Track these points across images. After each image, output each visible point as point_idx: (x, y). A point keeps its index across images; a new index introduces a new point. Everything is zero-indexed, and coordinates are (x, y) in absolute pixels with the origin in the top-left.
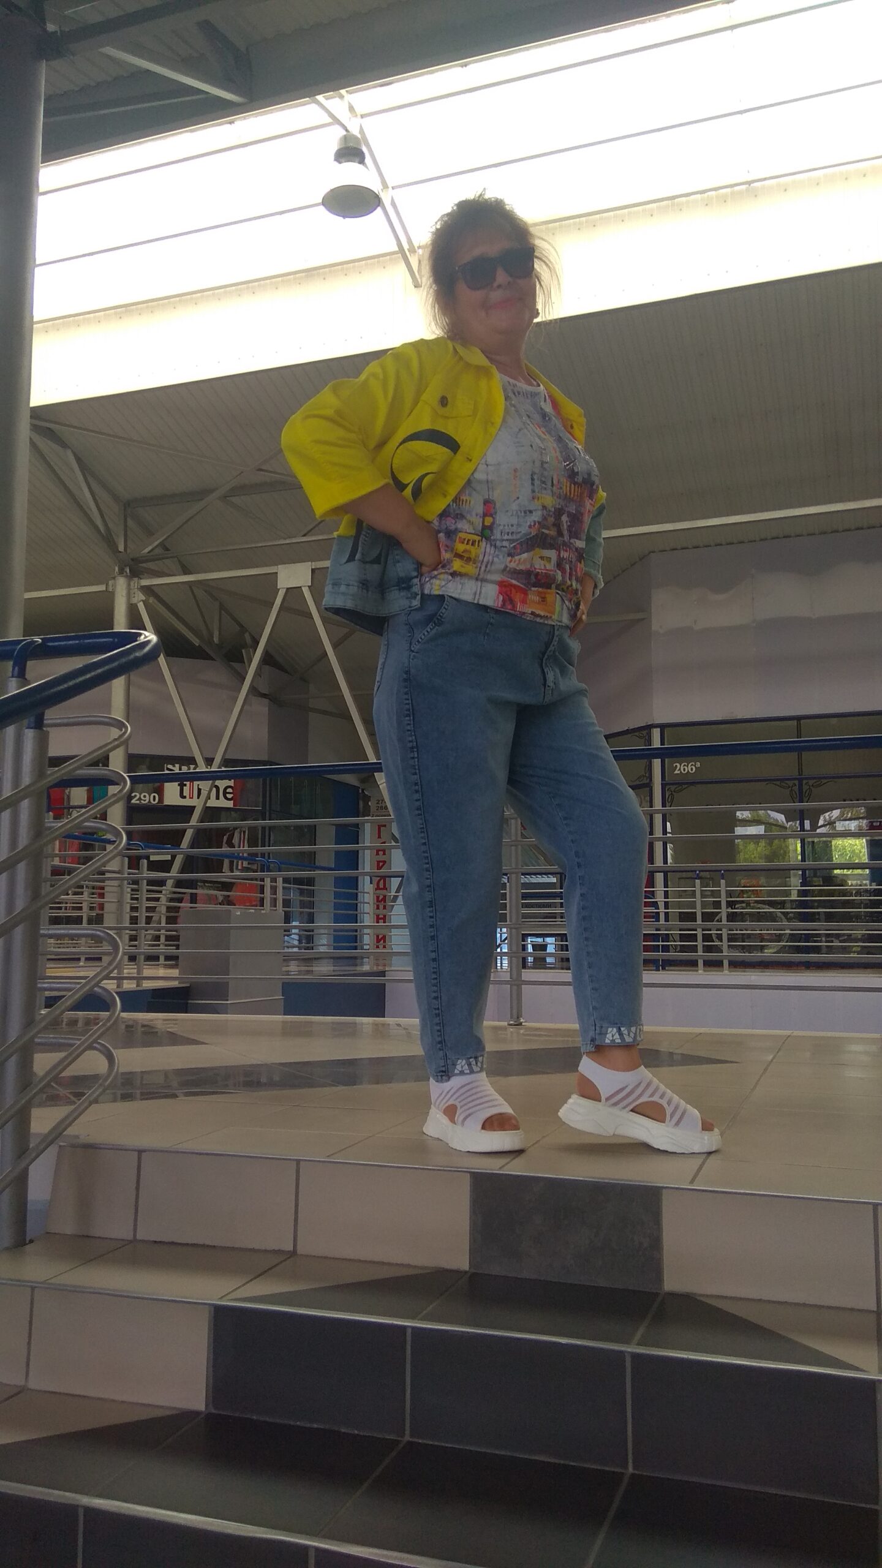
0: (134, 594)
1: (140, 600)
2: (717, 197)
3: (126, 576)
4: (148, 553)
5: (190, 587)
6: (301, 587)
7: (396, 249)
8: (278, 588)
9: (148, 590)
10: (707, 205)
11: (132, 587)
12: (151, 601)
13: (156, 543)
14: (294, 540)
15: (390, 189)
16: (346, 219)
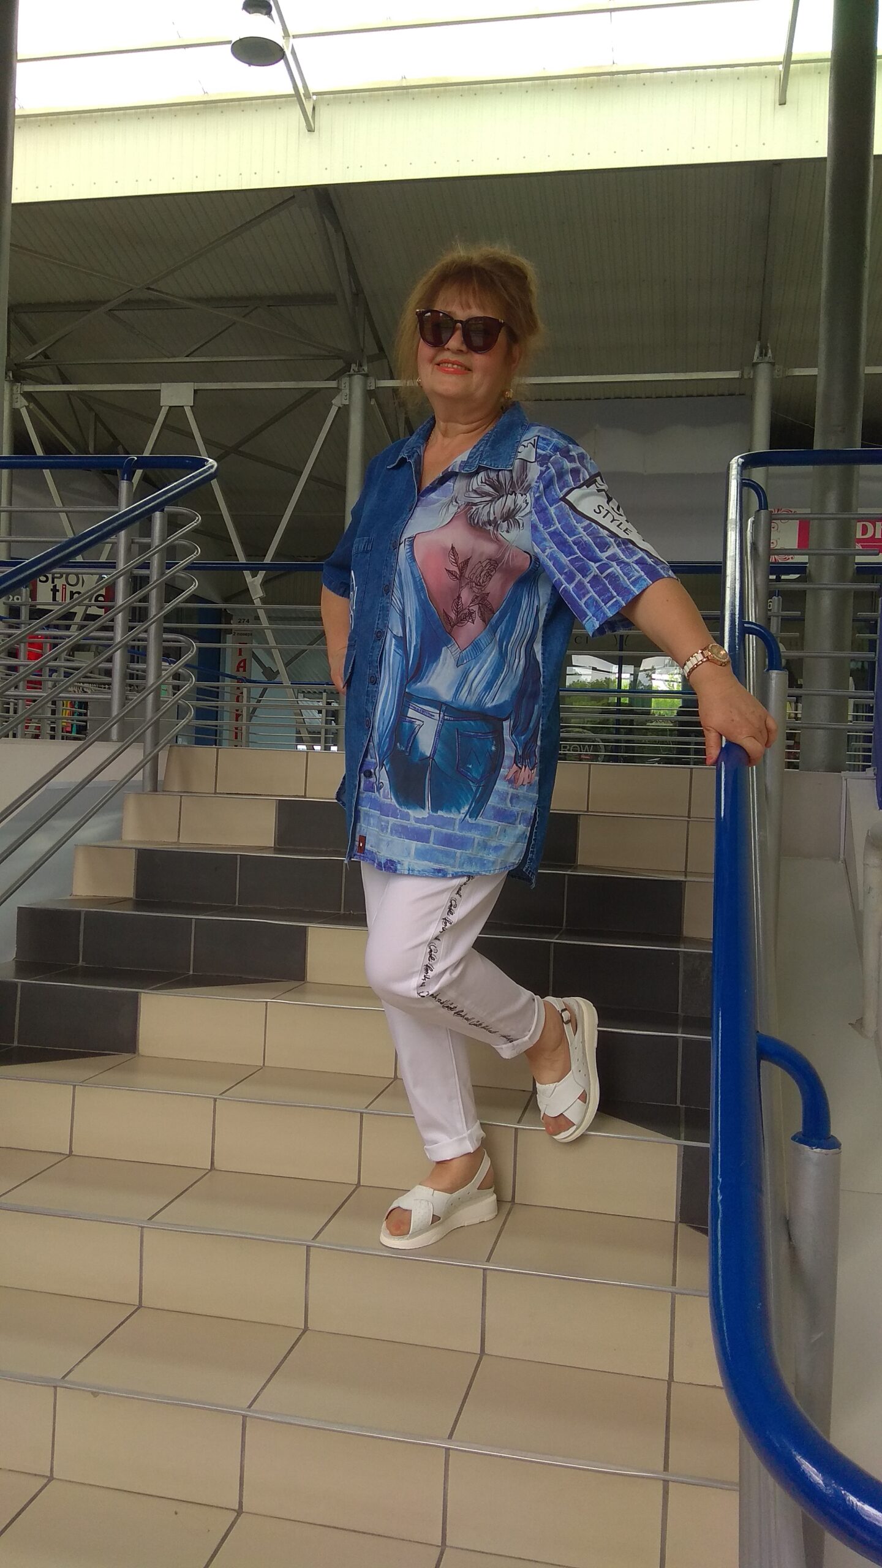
0: (17, 398)
1: (22, 406)
2: (586, 82)
3: (10, 381)
4: (32, 359)
5: (68, 395)
6: (183, 406)
7: (292, 92)
8: (161, 405)
9: (28, 396)
10: (575, 88)
11: (15, 392)
12: (31, 407)
13: (40, 351)
14: (177, 360)
15: (291, 37)
16: (253, 67)
